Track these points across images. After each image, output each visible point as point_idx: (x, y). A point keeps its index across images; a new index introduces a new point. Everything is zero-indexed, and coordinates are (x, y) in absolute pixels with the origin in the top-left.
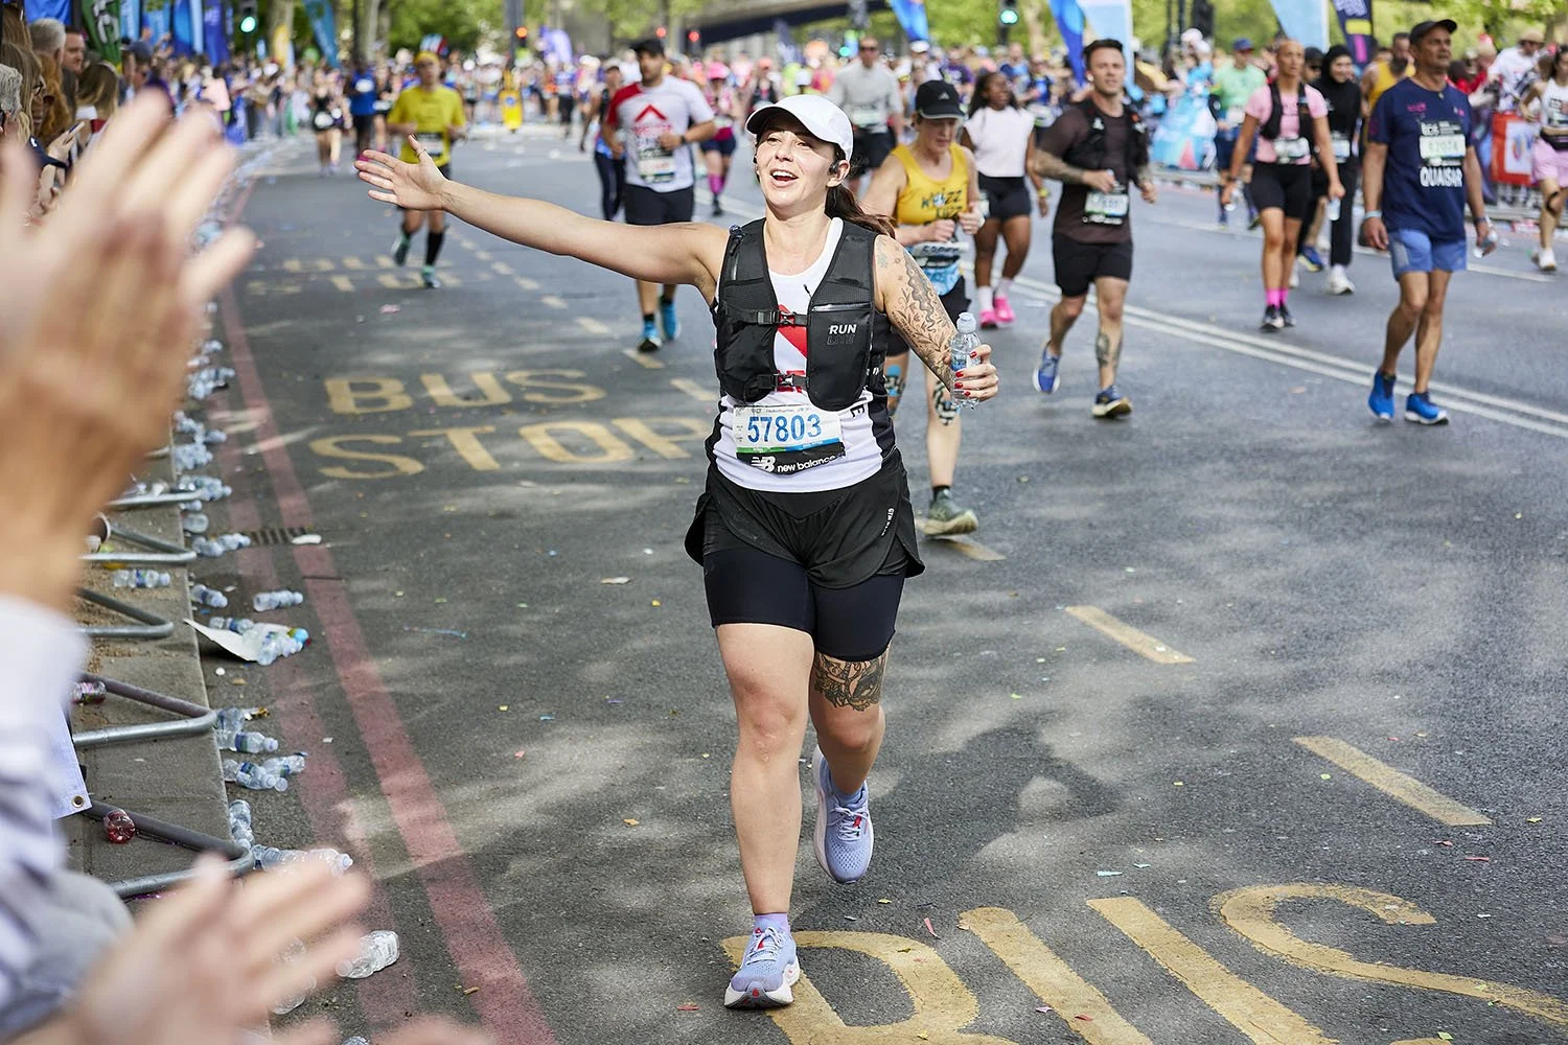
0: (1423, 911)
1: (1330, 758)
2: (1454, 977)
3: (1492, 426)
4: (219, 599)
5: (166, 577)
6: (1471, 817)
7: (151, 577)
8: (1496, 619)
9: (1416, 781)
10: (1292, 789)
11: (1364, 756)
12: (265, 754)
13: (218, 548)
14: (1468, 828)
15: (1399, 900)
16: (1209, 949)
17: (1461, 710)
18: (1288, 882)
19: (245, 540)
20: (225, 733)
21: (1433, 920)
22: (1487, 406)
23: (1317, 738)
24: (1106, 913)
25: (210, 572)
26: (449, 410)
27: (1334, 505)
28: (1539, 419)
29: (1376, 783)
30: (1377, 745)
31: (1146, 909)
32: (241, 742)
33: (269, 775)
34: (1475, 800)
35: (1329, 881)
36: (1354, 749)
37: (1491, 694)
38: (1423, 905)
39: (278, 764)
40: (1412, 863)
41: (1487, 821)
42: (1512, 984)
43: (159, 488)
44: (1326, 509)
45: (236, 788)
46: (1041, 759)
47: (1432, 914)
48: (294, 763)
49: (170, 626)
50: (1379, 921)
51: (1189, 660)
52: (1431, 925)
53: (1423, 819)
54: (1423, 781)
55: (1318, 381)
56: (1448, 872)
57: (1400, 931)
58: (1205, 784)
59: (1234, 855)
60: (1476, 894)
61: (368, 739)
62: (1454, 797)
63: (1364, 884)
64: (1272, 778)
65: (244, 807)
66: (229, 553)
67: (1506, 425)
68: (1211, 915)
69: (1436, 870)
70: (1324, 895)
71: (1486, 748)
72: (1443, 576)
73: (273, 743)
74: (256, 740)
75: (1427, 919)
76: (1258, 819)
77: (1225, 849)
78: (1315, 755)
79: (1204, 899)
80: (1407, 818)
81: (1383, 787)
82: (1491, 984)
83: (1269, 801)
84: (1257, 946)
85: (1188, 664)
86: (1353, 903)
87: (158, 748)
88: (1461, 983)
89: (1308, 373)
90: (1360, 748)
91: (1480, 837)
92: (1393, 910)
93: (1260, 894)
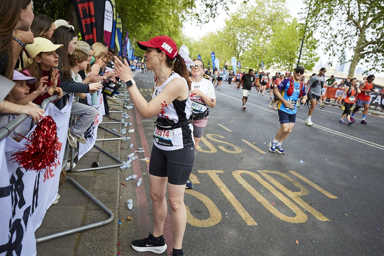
2: (225, 142)
4: (126, 104)
5: (121, 101)
7: (120, 101)
10: (216, 127)
11: (223, 126)
12: (127, 115)
13: (127, 100)
14: (230, 132)
16: (205, 138)
19: (130, 100)
20: (123, 113)
25: (126, 102)
26: (151, 92)
32: (125, 114)
33: (127, 117)
39: (127, 116)
40: (224, 134)
41: (232, 131)
43: (123, 94)
45: (123, 118)
48: (129, 116)
49: (120, 105)
57: (222, 138)
61: (136, 115)
63: (220, 135)
65: (124, 119)
66: (128, 101)
68: (206, 136)
69: (226, 134)
70: (216, 135)
71: (234, 126)
73: (128, 115)
74: (126, 114)
75: (224, 138)
77: (209, 131)
80: (225, 130)
81: (224, 128)
84: (209, 138)
86: (218, 136)
87: (117, 113)
92: (221, 137)
93: (210, 135)
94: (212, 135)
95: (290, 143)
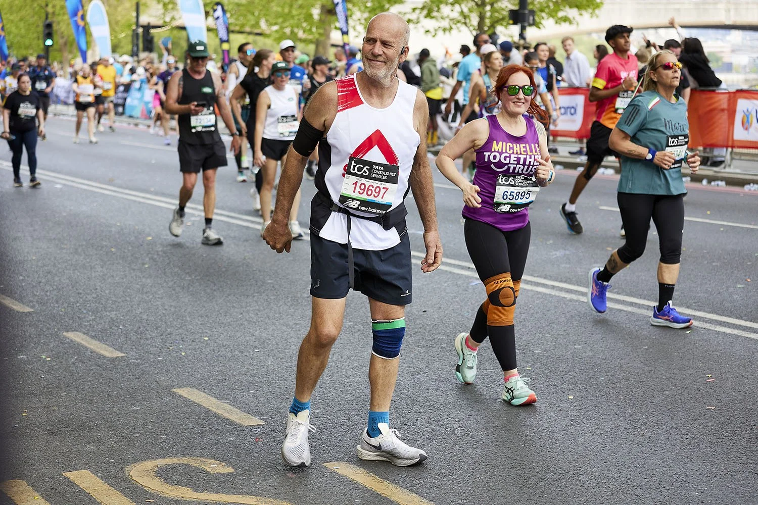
0: (228, 467)
2: (241, 496)
6: (256, 421)
10: (170, 414)
11: (206, 396)
14: (253, 427)
15: (218, 462)
16: (123, 492)
18: (164, 457)
21: (233, 470)
24: (72, 478)
30: (213, 390)
31: (93, 475)
34: (259, 413)
35: (184, 455)
36: (201, 393)
37: (270, 363)
38: (229, 463)
40: (225, 445)
41: (263, 423)
42: (268, 497)
46: (45, 407)
47: (233, 468)
50: (207, 472)
51: (123, 355)
52: (233, 472)
53: (232, 423)
56: (242, 448)
57: (217, 477)
58: (127, 413)
59: (138, 446)
60: (255, 456)
62: (248, 412)
63: (202, 456)
68: (125, 475)
69: (236, 447)
70: (181, 462)
71: (266, 389)
75: (231, 470)
76: (152, 429)
77: (135, 444)
79: (122, 468)
80: (224, 424)
81: (214, 410)
82: (258, 498)
83: (158, 420)
84: (147, 489)
85: (123, 357)
86: (195, 465)
88: (244, 498)
91: (259, 430)
92: (214, 467)
93: (149, 464)
94: (161, 462)
95: (581, 440)
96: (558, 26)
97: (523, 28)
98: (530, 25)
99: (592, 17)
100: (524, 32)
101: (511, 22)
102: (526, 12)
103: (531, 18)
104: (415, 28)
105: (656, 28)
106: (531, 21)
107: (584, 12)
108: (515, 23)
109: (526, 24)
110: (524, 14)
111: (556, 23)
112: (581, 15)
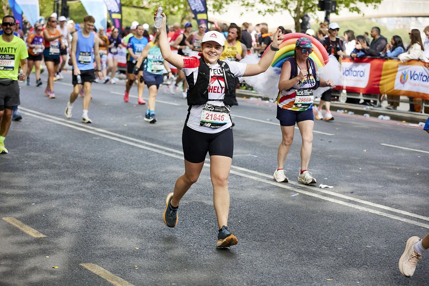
1: (92, 271)
3: (156, 155)
8: (153, 222)
9: (121, 279)
17: (138, 254)
22: (155, 148)
23: (88, 264)
27: (100, 182)
28: (172, 152)
29: (107, 279)
30: (109, 266)
36: (101, 267)
44: (97, 183)
54: (123, 278)
55: (98, 138)
64: (71, 278)
67: (161, 154)
72: (136, 207)
78: (87, 269)
85: (44, 237)
89: (95, 135)
90: (102, 267)
96: (351, 13)
97: (328, 14)
98: (333, 12)
99: (375, 8)
100: (328, 16)
101: (320, 9)
102: (331, 2)
103: (333, 7)
104: (252, 10)
105: (417, 17)
106: (333, 9)
107: (369, 5)
108: (322, 9)
109: (330, 11)
110: (329, 3)
111: (350, 11)
112: (367, 6)
